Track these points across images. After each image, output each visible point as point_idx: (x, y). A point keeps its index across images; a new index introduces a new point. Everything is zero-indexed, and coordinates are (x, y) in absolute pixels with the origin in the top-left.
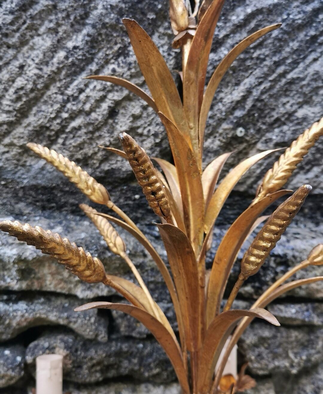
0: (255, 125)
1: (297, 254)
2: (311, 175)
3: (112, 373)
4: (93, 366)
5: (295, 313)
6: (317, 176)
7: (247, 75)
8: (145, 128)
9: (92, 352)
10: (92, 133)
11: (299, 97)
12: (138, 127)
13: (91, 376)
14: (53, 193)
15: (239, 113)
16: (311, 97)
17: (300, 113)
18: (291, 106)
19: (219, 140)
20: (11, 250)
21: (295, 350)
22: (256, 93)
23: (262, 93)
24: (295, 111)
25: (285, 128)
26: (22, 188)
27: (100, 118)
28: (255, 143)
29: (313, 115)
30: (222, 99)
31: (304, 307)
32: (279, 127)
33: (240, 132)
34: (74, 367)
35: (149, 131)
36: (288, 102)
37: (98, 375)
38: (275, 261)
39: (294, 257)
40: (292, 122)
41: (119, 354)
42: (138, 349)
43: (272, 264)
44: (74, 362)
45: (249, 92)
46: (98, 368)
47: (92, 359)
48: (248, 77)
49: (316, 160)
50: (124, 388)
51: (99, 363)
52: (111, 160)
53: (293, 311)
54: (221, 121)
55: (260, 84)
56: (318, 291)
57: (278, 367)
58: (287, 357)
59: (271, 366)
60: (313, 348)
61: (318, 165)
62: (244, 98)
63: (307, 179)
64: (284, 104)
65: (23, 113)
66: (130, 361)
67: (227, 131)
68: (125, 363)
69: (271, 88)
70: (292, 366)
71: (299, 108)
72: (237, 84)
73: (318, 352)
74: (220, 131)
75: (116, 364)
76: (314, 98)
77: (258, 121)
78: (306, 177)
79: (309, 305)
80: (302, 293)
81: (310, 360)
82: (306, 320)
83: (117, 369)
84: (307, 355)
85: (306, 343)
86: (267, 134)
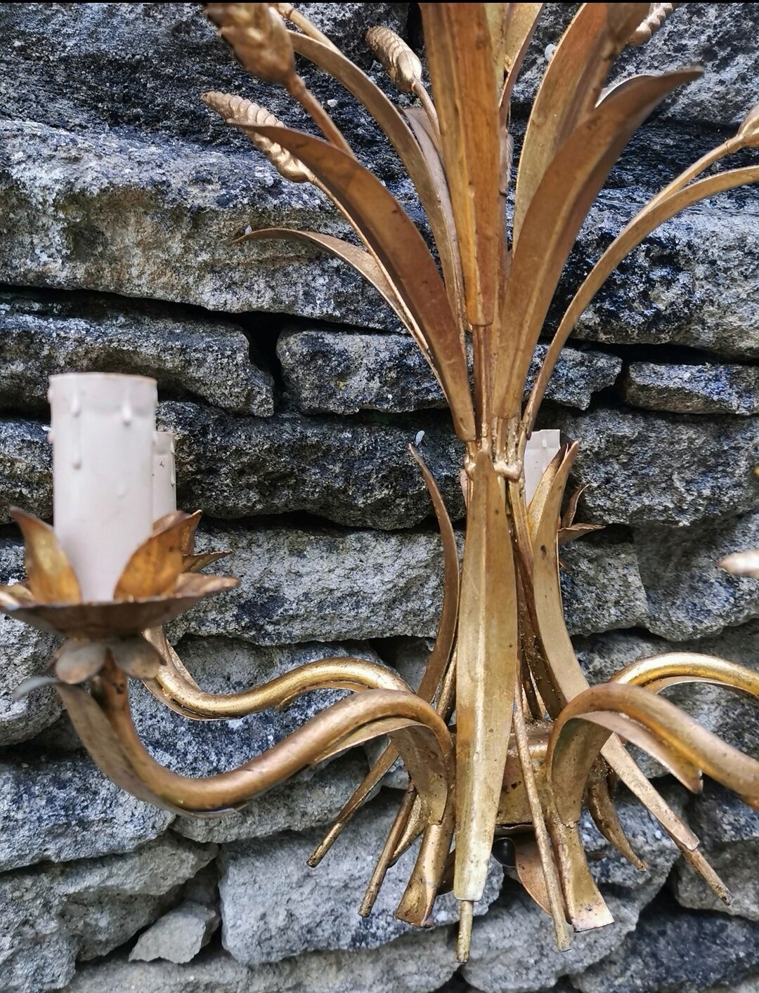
1: (696, 241)
2: (730, 73)
3: (285, 498)
4: (241, 473)
5: (690, 381)
6: (743, 78)
9: (239, 439)
13: (237, 497)
21: (688, 475)
26: (61, 60)
31: (709, 371)
34: (199, 471)
37: (255, 497)
38: (648, 251)
39: (689, 245)
41: (299, 449)
42: (341, 441)
43: (642, 260)
44: (199, 457)
46: (254, 479)
47: (239, 452)
49: (742, 35)
50: (310, 542)
51: (254, 467)
53: (687, 375)
56: (742, 333)
57: (650, 509)
58: (670, 488)
59: (635, 506)
60: (725, 474)
61: (747, 50)
63: (722, 82)
66: (324, 469)
68: (314, 474)
70: (682, 511)
73: (738, 485)
75: (291, 474)
78: (718, 77)
79: (721, 368)
80: (707, 337)
81: (720, 502)
82: (715, 398)
83: (294, 488)
84: (712, 488)
85: (712, 461)
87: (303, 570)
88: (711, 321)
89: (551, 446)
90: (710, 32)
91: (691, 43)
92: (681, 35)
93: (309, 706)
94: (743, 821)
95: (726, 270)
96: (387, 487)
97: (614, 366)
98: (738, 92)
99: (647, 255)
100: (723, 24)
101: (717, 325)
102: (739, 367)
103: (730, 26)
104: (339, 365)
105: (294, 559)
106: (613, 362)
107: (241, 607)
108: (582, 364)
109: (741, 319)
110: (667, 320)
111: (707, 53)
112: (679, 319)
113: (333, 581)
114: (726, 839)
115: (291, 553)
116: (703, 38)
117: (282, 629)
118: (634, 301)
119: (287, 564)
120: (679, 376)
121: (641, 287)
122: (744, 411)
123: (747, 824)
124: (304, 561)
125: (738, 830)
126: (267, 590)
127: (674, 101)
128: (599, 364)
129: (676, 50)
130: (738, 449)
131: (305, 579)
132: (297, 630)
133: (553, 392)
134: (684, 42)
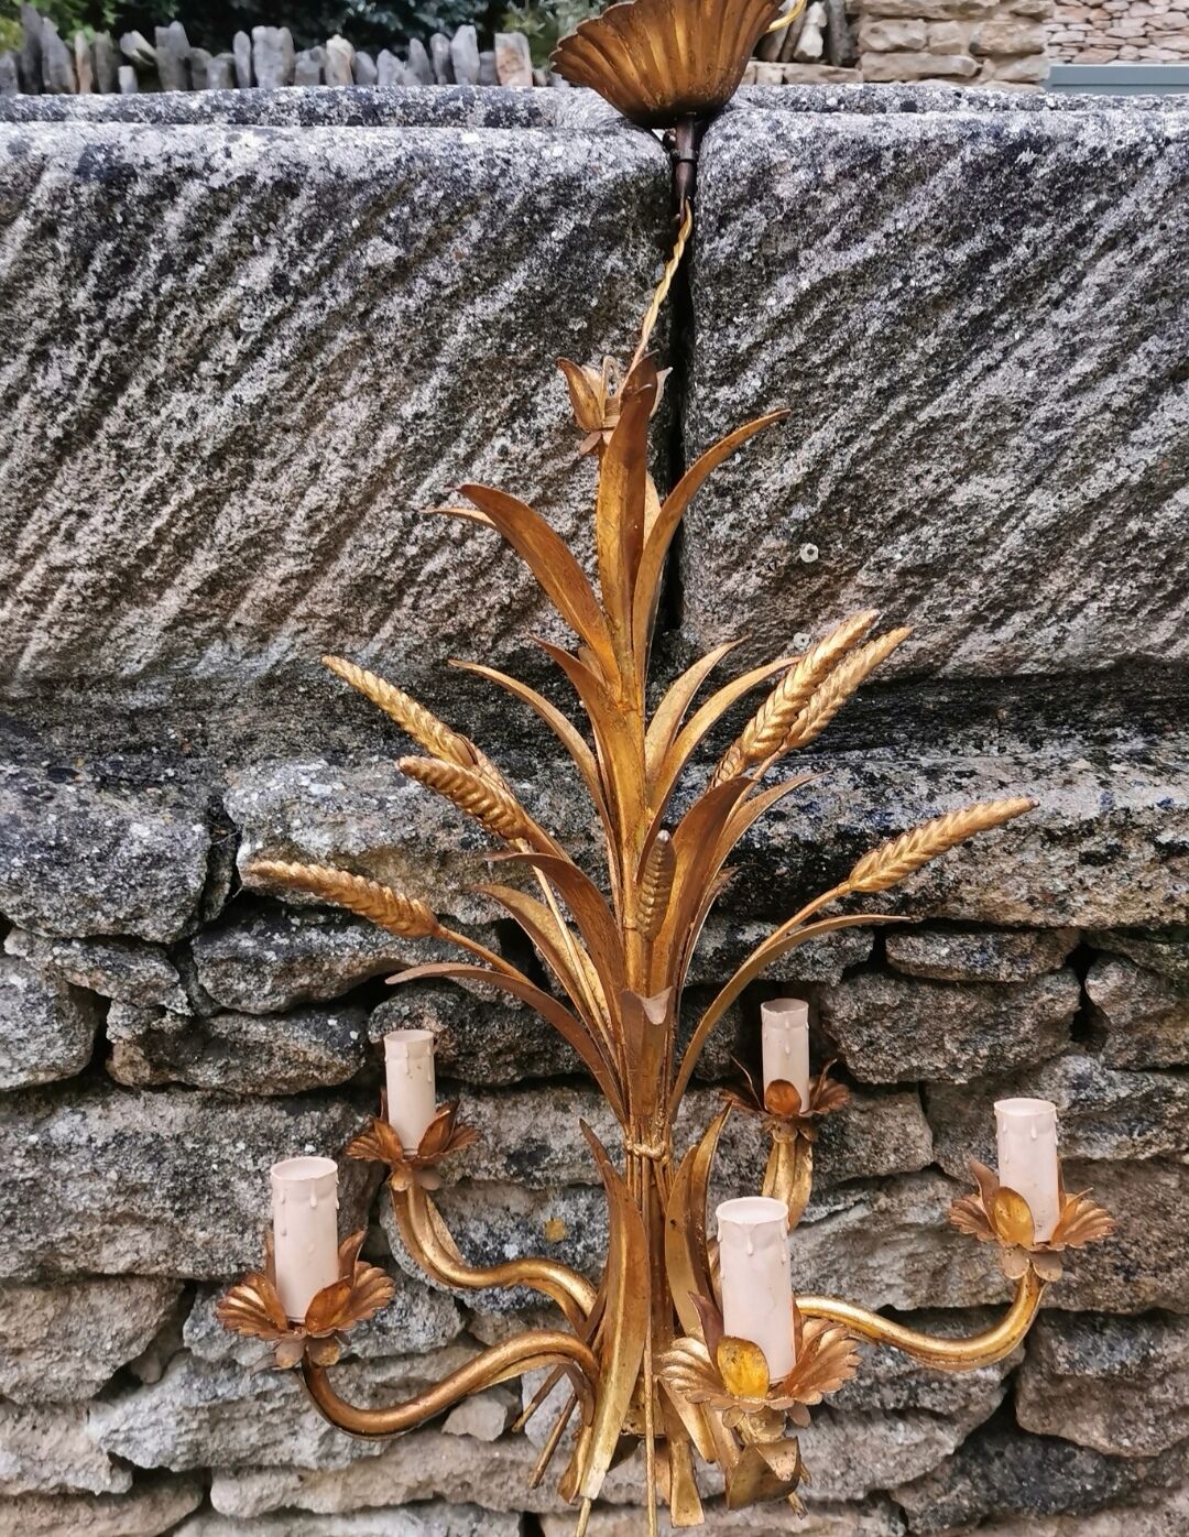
0: (846, 532)
2: (1005, 633)
3: (540, 1069)
4: (500, 1053)
5: (948, 956)
6: (1022, 635)
7: (815, 423)
8: (587, 559)
9: (494, 1028)
10: (472, 581)
11: (954, 460)
13: (497, 1074)
15: (800, 512)
16: (988, 455)
17: (961, 497)
18: (937, 481)
19: (758, 575)
20: (321, 835)
21: (962, 1036)
22: (837, 464)
23: (855, 462)
24: (951, 491)
25: (926, 531)
26: (339, 697)
27: (484, 551)
28: (853, 572)
29: (997, 496)
30: (757, 482)
31: (973, 942)
32: (909, 531)
33: (808, 553)
34: (460, 1054)
36: (928, 472)
37: (512, 1071)
40: (942, 516)
44: (459, 1044)
45: (822, 462)
46: (510, 1058)
47: (494, 1040)
48: (817, 429)
49: (1013, 597)
50: (574, 1098)
51: (510, 1049)
52: (519, 632)
53: (945, 951)
54: (758, 533)
55: (849, 441)
56: (1006, 908)
57: (920, 1069)
58: (941, 1048)
59: (902, 1066)
60: (1007, 1032)
61: (1026, 608)
62: (812, 479)
63: (996, 643)
64: (917, 479)
65: (328, 553)
67: (777, 554)
69: (876, 448)
70: (957, 1070)
71: (959, 482)
72: (795, 446)
74: (760, 554)
75: (546, 1051)
76: (996, 456)
77: (853, 522)
78: (993, 637)
79: (990, 938)
80: (967, 912)
81: (1004, 1058)
82: (979, 971)
83: (551, 1061)
84: (991, 1047)
85: (990, 1021)
86: (881, 549)
87: (567, 1125)
88: (970, 898)
89: (794, 1025)
90: (975, 602)
91: (954, 614)
92: (943, 607)
93: (579, 1241)
94: (1077, 1356)
95: (985, 849)
97: (866, 944)
98: (1017, 648)
100: (988, 593)
101: (978, 901)
102: (1008, 937)
103: (999, 592)
105: (559, 1114)
106: (864, 941)
107: (510, 1157)
108: (829, 945)
109: (1004, 895)
110: (918, 903)
111: (977, 618)
112: (931, 901)
114: (1060, 1371)
115: (556, 1108)
116: (968, 607)
117: (549, 1173)
119: (552, 1118)
120: (936, 952)
122: (1017, 978)
123: (1082, 1360)
124: (568, 1116)
125: (1072, 1364)
126: (534, 1141)
127: (944, 664)
128: (849, 944)
129: (938, 620)
130: (1020, 1009)
131: (568, 1133)
132: (564, 1175)
133: (798, 973)
134: (947, 613)
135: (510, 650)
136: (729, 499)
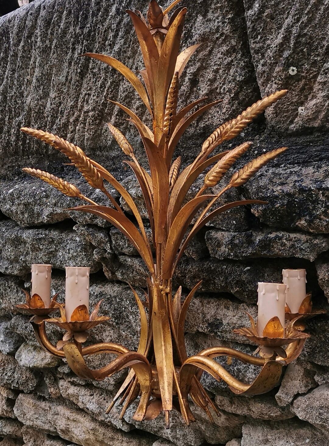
0: (308, 59)
7: (285, 16)
8: (221, 88)
10: (186, 101)
12: (217, 88)
14: (179, 150)
15: (286, 54)
19: (275, 83)
22: (294, 31)
23: (302, 29)
28: (315, 77)
30: (269, 45)
33: (293, 71)
35: (224, 89)
45: (288, 32)
48: (287, 18)
54: (272, 66)
55: (298, 20)
62: (286, 39)
67: (280, 73)
69: (310, 20)
72: (280, 28)
74: (274, 75)
77: (309, 55)
86: (325, 64)
87: (228, 314)
96: (238, 287)
97: (322, 243)
99: (323, 196)
104: (215, 242)
105: (226, 310)
107: (209, 324)
108: (307, 242)
113: (235, 320)
117: (224, 334)
118: (320, 215)
119: (223, 311)
121: (323, 209)
124: (228, 311)
126: (218, 320)
128: (315, 242)
131: (228, 318)
133: (294, 254)
135: (202, 126)
136: (260, 54)
